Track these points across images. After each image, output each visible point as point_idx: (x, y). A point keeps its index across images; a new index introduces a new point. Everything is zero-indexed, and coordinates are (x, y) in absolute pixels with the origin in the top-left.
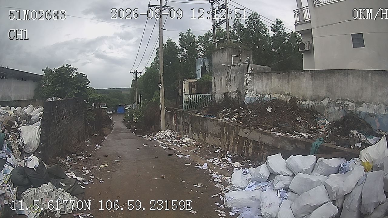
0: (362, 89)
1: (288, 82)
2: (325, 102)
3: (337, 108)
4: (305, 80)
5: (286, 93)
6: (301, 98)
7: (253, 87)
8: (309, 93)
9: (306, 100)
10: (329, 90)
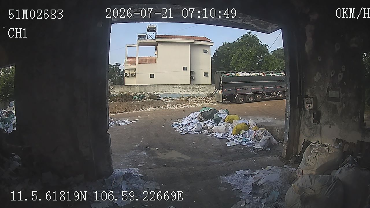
0: (155, 89)
1: (131, 88)
2: (144, 93)
3: (147, 94)
4: (137, 88)
5: (130, 92)
6: (135, 93)
7: (114, 91)
8: (138, 91)
9: (137, 93)
10: (145, 90)
